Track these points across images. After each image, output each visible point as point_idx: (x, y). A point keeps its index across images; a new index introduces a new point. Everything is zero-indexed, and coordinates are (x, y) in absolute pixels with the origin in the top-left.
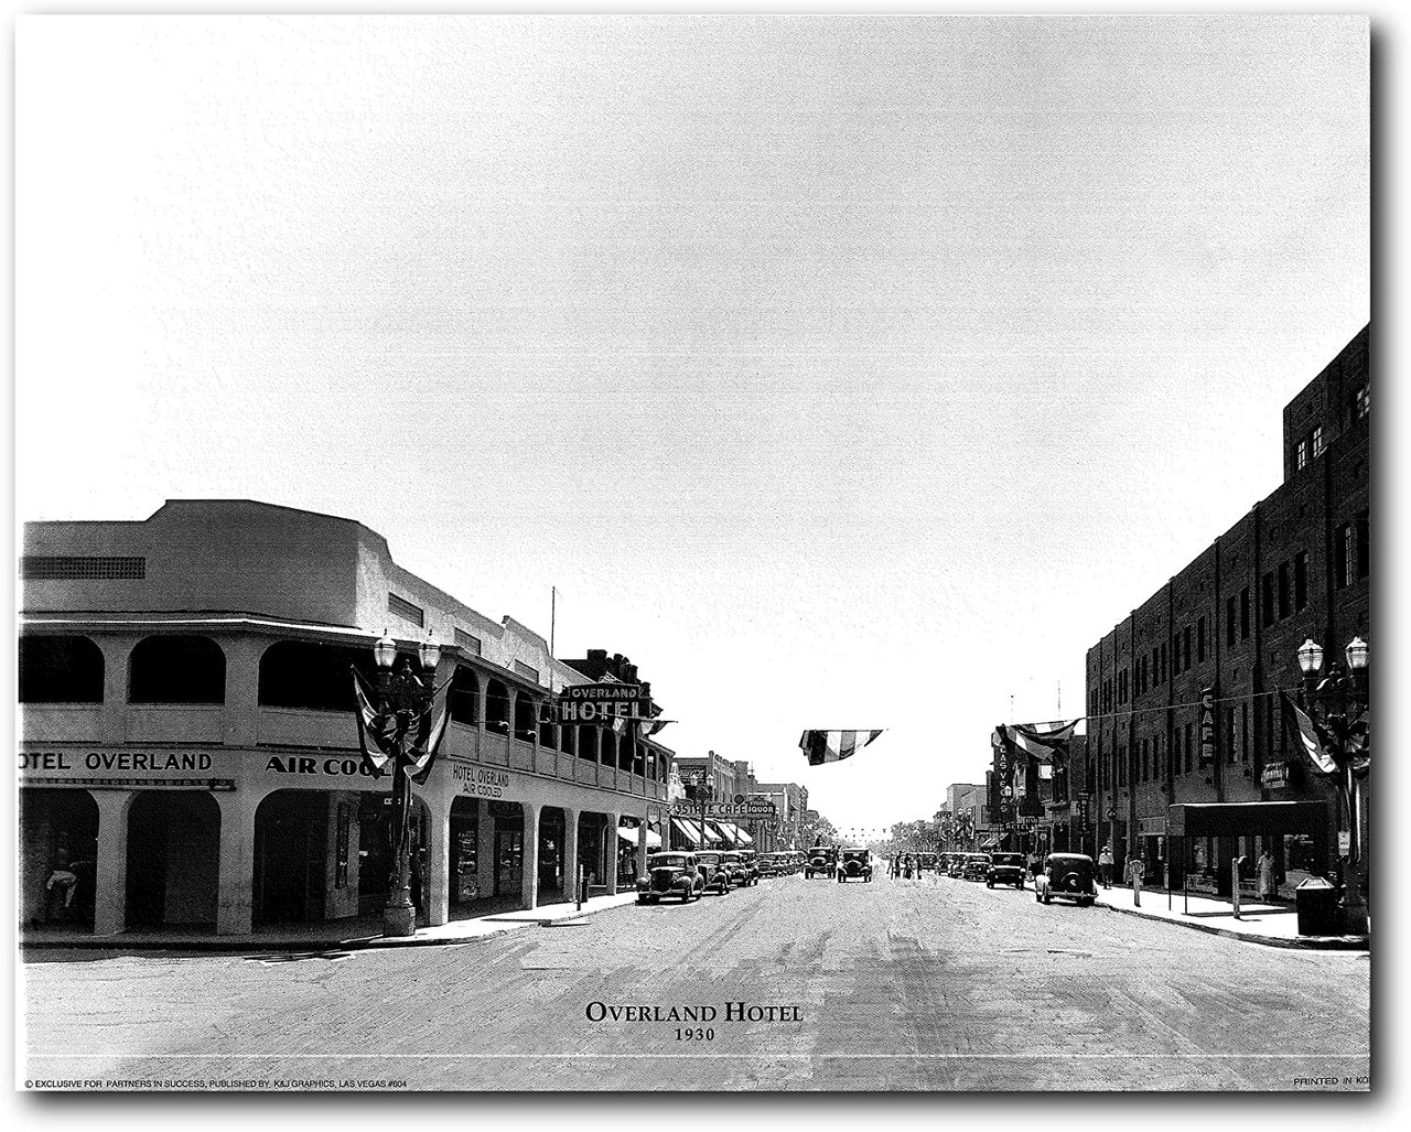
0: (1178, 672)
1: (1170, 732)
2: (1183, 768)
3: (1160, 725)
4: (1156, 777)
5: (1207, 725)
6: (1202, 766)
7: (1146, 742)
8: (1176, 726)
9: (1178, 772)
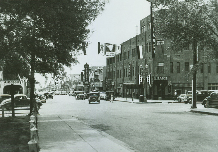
0: (124, 59)
1: (123, 70)
2: (125, 76)
3: (121, 68)
4: (121, 77)
5: (129, 70)
6: (129, 76)
7: (119, 70)
8: (124, 69)
9: (125, 77)
